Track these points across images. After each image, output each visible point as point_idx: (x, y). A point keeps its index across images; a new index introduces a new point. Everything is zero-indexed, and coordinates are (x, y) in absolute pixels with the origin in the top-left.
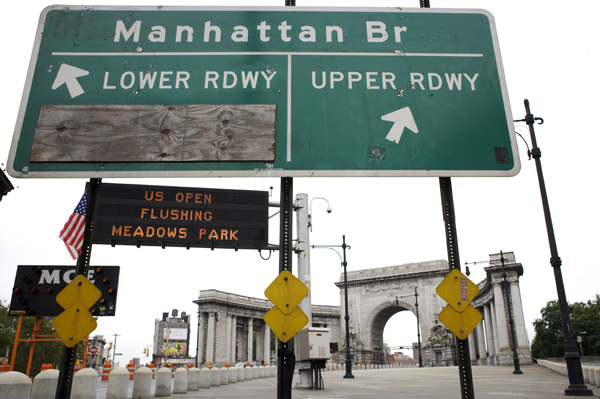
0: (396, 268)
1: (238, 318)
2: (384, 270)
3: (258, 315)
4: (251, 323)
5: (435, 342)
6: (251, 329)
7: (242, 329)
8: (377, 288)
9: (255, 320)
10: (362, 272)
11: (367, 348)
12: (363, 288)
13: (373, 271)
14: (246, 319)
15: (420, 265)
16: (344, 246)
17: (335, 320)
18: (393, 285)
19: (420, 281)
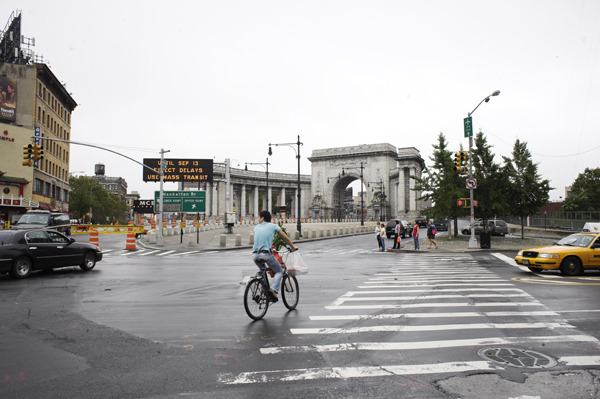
0: (352, 148)
1: (235, 185)
2: (344, 149)
3: (249, 182)
4: (244, 188)
5: (375, 203)
6: (244, 193)
7: (238, 192)
8: (338, 162)
9: (247, 186)
10: (327, 150)
11: (329, 206)
12: (328, 163)
13: (336, 150)
14: (241, 185)
15: (370, 146)
16: (299, 143)
17: (307, 185)
18: (350, 161)
19: (369, 159)
